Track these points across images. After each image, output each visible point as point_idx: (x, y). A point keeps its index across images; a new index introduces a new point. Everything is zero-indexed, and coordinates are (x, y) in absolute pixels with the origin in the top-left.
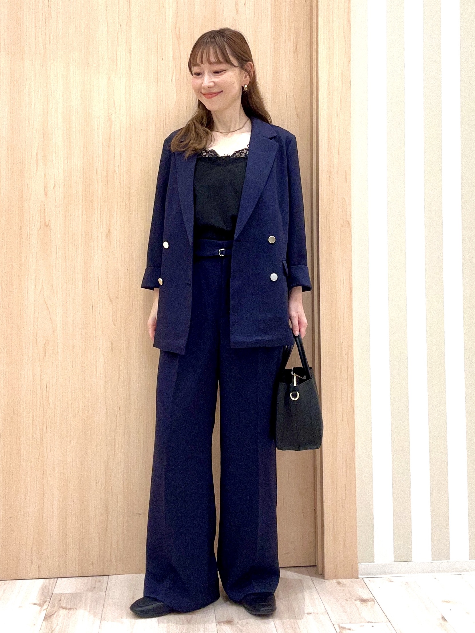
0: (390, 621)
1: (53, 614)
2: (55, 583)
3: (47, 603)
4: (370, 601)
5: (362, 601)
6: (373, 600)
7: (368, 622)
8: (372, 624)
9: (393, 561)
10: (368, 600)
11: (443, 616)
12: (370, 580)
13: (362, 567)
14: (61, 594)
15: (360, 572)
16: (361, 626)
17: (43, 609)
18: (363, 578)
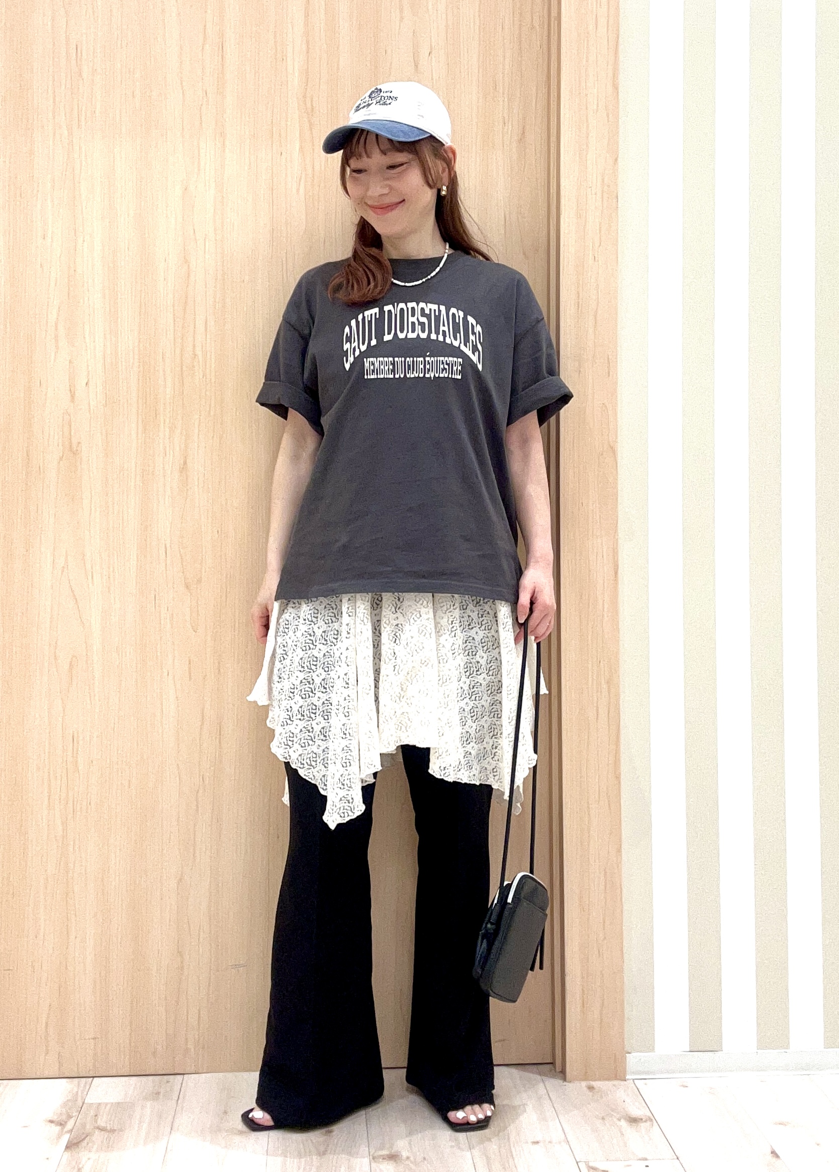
0: (678, 1158)
1: (84, 1139)
2: (88, 1085)
3: (73, 1120)
4: (645, 1121)
5: (630, 1122)
6: (651, 1120)
7: (638, 1159)
8: (646, 1163)
9: (688, 1050)
10: (642, 1119)
11: (773, 1151)
12: (645, 1084)
13: (633, 1060)
14: (99, 1105)
15: (628, 1070)
17: (64, 1131)
18: (633, 1080)
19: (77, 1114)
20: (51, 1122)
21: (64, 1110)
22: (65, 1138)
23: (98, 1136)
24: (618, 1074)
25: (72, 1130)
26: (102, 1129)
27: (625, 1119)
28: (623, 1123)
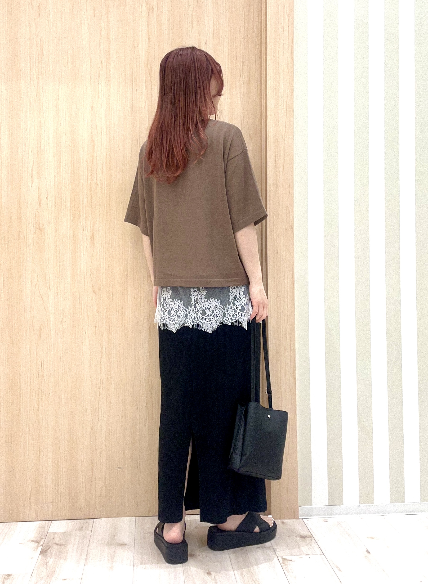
0: (324, 554)
1: (48, 549)
2: (49, 524)
3: (43, 540)
4: (308, 538)
5: (301, 538)
6: (311, 537)
7: (306, 555)
8: (309, 556)
9: (327, 505)
10: (307, 536)
11: (368, 550)
12: (308, 520)
13: (302, 509)
14: (55, 533)
15: (300, 514)
16: (300, 558)
17: (39, 545)
18: (303, 519)
19: (45, 537)
20: (33, 541)
21: (39, 536)
22: (40, 549)
23: (55, 547)
24: (295, 516)
25: (42, 545)
26: (56, 544)
27: (299, 537)
28: (298, 538)
